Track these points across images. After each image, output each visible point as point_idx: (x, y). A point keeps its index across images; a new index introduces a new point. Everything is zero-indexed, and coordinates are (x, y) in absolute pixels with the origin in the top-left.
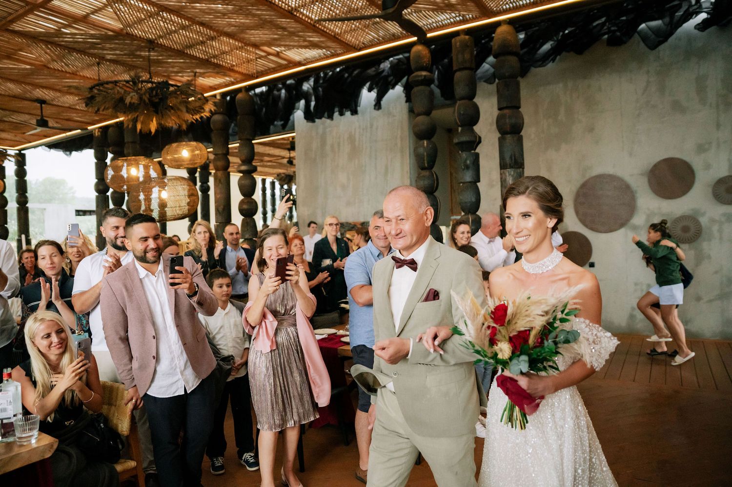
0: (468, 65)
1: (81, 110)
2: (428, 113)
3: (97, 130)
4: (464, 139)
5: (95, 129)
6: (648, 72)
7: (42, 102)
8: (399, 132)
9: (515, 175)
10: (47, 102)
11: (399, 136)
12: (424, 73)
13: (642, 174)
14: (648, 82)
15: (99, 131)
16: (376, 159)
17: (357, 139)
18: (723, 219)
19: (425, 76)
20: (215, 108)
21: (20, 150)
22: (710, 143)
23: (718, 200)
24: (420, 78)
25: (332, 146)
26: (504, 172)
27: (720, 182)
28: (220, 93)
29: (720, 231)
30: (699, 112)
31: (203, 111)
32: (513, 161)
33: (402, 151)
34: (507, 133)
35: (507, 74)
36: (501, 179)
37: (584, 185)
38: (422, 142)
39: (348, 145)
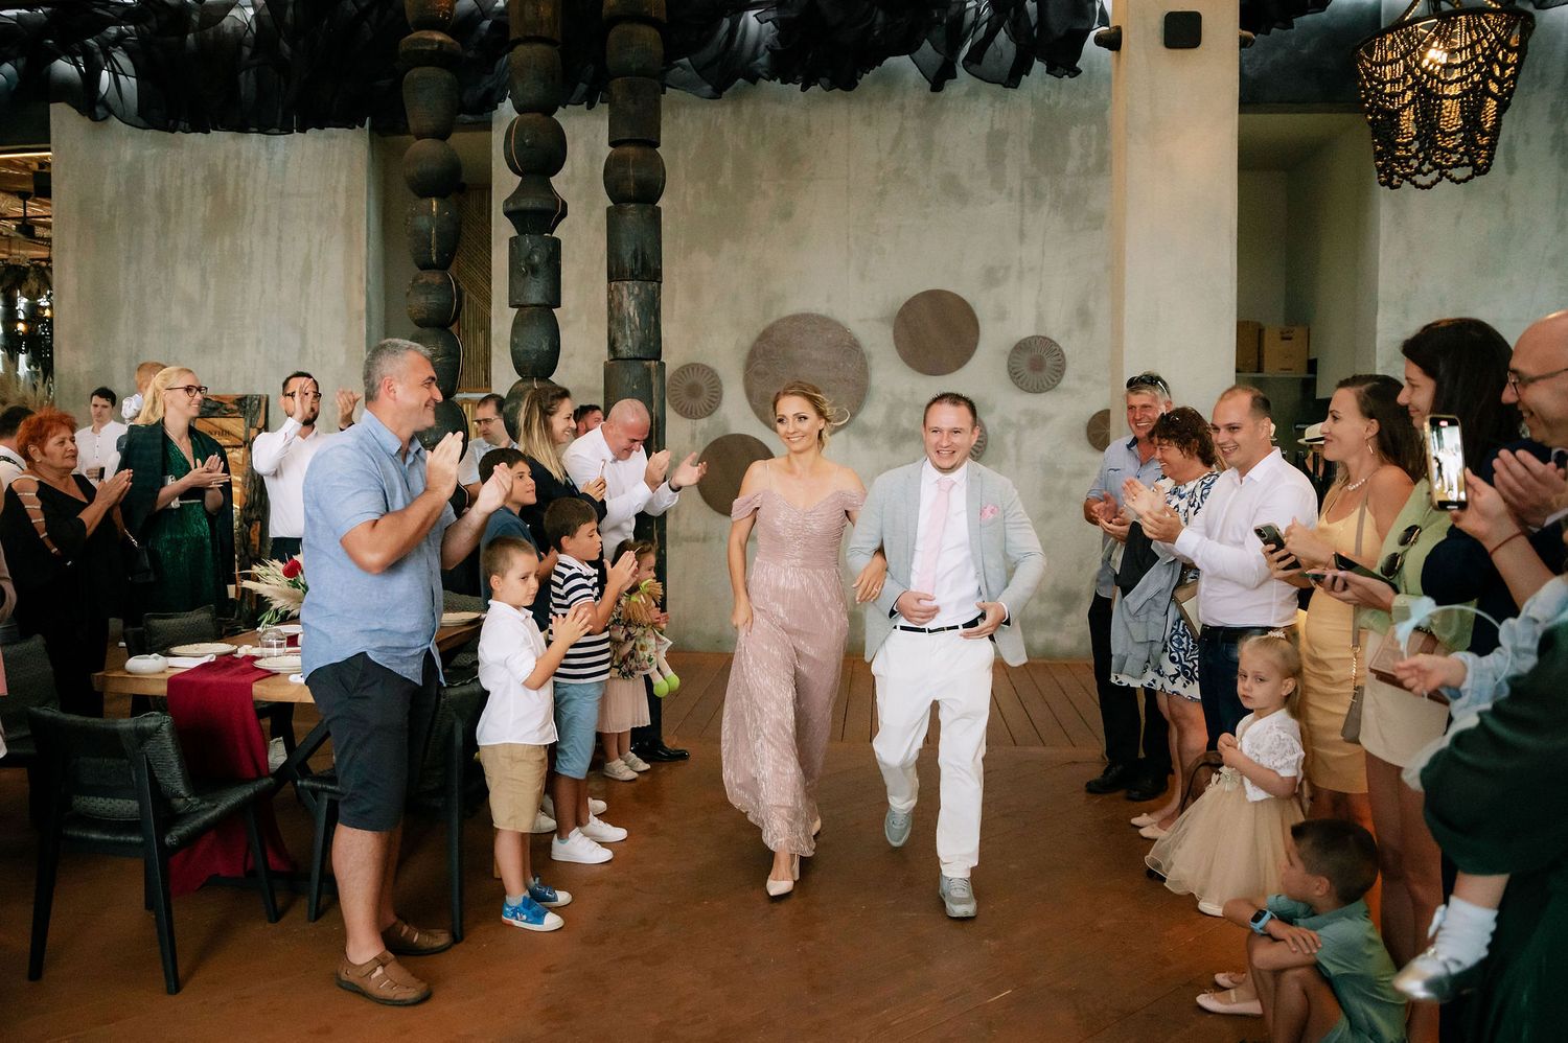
0: (545, 32)
2: (442, 134)
4: (529, 203)
6: (902, 108)
8: (343, 178)
9: (643, 295)
11: (341, 188)
12: (438, 37)
13: (882, 320)
14: (902, 130)
16: (280, 239)
17: (230, 185)
18: (1023, 422)
19: (441, 43)
22: (1008, 268)
23: (1017, 384)
24: (428, 48)
25: (161, 195)
26: (616, 287)
27: (1022, 347)
29: (1017, 444)
30: (991, 203)
32: (639, 265)
33: (348, 224)
34: (630, 200)
35: (634, 66)
36: (610, 302)
37: (765, 336)
38: (425, 202)
39: (206, 197)
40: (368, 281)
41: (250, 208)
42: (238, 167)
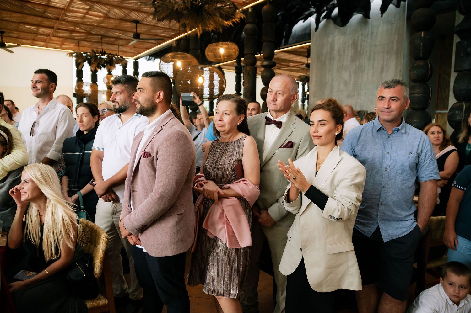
1: (161, 27)
2: (429, 5)
3: (174, 42)
5: (173, 42)
7: (137, 22)
8: (396, 38)
10: (140, 22)
11: (395, 41)
15: (175, 43)
16: (374, 60)
17: (359, 45)
20: (244, 16)
21: (136, 59)
25: (339, 51)
28: (252, 7)
31: (233, 17)
38: (419, 34)
39: (352, 49)
40: (403, 72)
41: (365, 51)
42: (362, 39)
